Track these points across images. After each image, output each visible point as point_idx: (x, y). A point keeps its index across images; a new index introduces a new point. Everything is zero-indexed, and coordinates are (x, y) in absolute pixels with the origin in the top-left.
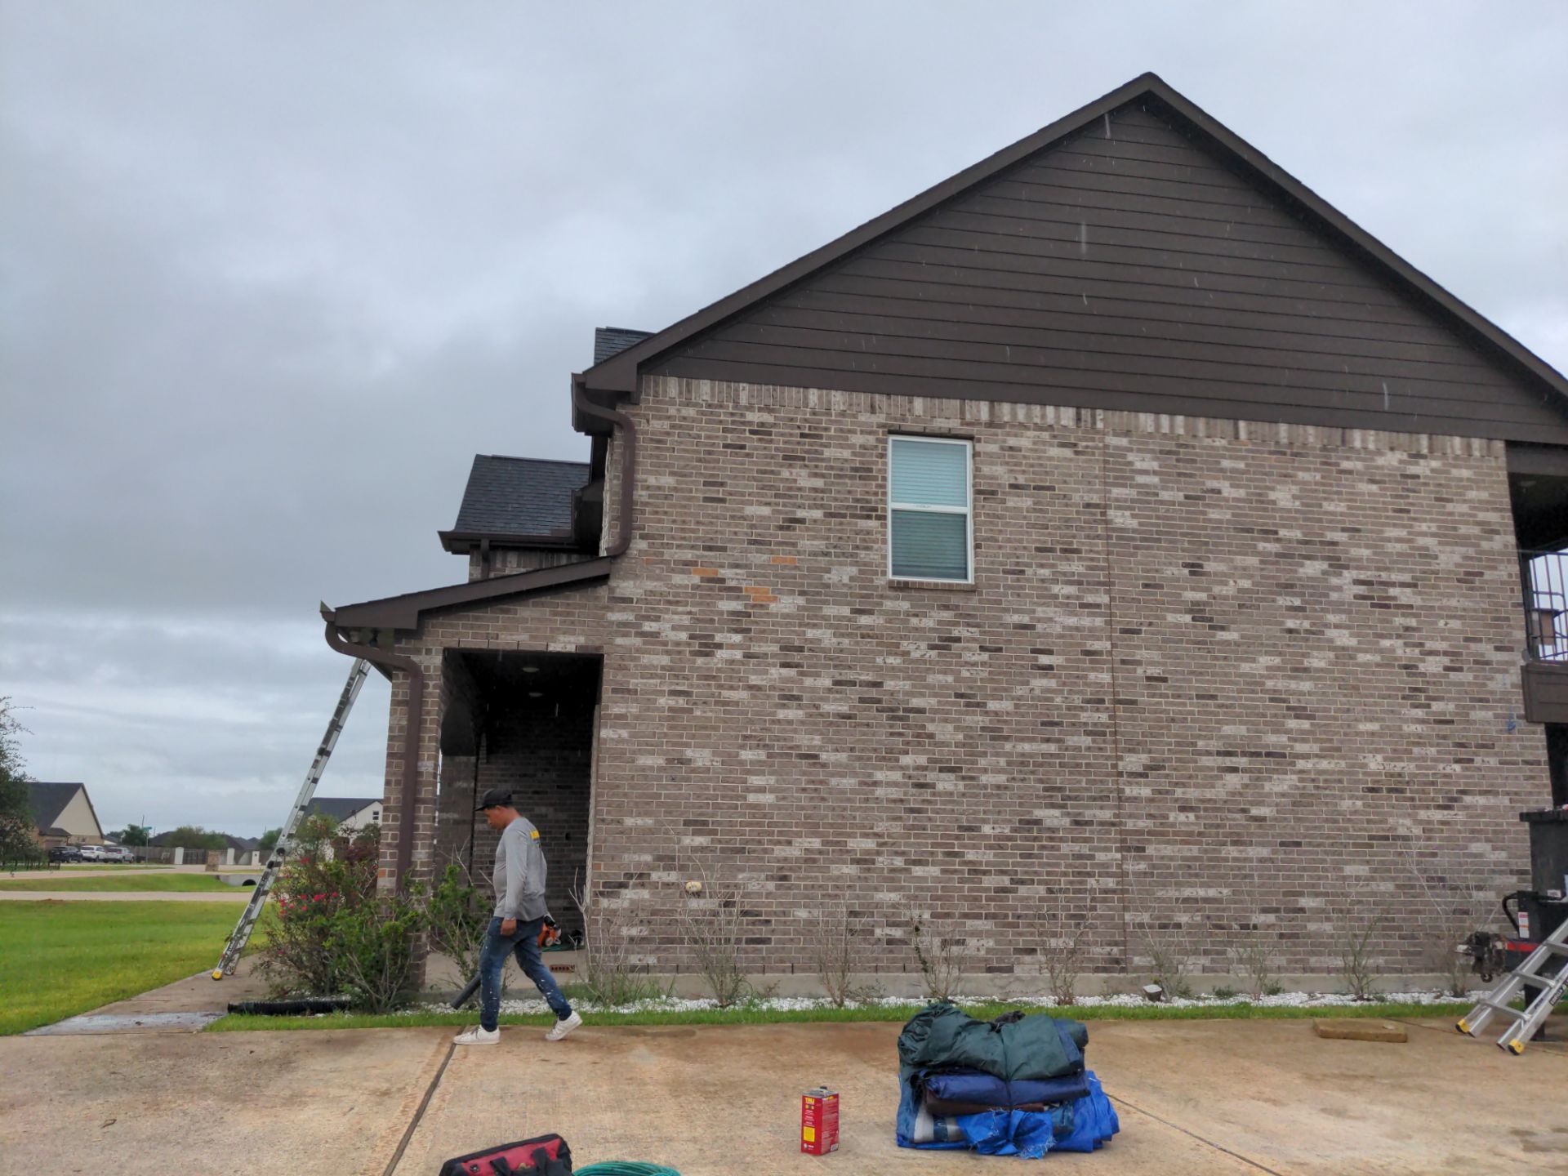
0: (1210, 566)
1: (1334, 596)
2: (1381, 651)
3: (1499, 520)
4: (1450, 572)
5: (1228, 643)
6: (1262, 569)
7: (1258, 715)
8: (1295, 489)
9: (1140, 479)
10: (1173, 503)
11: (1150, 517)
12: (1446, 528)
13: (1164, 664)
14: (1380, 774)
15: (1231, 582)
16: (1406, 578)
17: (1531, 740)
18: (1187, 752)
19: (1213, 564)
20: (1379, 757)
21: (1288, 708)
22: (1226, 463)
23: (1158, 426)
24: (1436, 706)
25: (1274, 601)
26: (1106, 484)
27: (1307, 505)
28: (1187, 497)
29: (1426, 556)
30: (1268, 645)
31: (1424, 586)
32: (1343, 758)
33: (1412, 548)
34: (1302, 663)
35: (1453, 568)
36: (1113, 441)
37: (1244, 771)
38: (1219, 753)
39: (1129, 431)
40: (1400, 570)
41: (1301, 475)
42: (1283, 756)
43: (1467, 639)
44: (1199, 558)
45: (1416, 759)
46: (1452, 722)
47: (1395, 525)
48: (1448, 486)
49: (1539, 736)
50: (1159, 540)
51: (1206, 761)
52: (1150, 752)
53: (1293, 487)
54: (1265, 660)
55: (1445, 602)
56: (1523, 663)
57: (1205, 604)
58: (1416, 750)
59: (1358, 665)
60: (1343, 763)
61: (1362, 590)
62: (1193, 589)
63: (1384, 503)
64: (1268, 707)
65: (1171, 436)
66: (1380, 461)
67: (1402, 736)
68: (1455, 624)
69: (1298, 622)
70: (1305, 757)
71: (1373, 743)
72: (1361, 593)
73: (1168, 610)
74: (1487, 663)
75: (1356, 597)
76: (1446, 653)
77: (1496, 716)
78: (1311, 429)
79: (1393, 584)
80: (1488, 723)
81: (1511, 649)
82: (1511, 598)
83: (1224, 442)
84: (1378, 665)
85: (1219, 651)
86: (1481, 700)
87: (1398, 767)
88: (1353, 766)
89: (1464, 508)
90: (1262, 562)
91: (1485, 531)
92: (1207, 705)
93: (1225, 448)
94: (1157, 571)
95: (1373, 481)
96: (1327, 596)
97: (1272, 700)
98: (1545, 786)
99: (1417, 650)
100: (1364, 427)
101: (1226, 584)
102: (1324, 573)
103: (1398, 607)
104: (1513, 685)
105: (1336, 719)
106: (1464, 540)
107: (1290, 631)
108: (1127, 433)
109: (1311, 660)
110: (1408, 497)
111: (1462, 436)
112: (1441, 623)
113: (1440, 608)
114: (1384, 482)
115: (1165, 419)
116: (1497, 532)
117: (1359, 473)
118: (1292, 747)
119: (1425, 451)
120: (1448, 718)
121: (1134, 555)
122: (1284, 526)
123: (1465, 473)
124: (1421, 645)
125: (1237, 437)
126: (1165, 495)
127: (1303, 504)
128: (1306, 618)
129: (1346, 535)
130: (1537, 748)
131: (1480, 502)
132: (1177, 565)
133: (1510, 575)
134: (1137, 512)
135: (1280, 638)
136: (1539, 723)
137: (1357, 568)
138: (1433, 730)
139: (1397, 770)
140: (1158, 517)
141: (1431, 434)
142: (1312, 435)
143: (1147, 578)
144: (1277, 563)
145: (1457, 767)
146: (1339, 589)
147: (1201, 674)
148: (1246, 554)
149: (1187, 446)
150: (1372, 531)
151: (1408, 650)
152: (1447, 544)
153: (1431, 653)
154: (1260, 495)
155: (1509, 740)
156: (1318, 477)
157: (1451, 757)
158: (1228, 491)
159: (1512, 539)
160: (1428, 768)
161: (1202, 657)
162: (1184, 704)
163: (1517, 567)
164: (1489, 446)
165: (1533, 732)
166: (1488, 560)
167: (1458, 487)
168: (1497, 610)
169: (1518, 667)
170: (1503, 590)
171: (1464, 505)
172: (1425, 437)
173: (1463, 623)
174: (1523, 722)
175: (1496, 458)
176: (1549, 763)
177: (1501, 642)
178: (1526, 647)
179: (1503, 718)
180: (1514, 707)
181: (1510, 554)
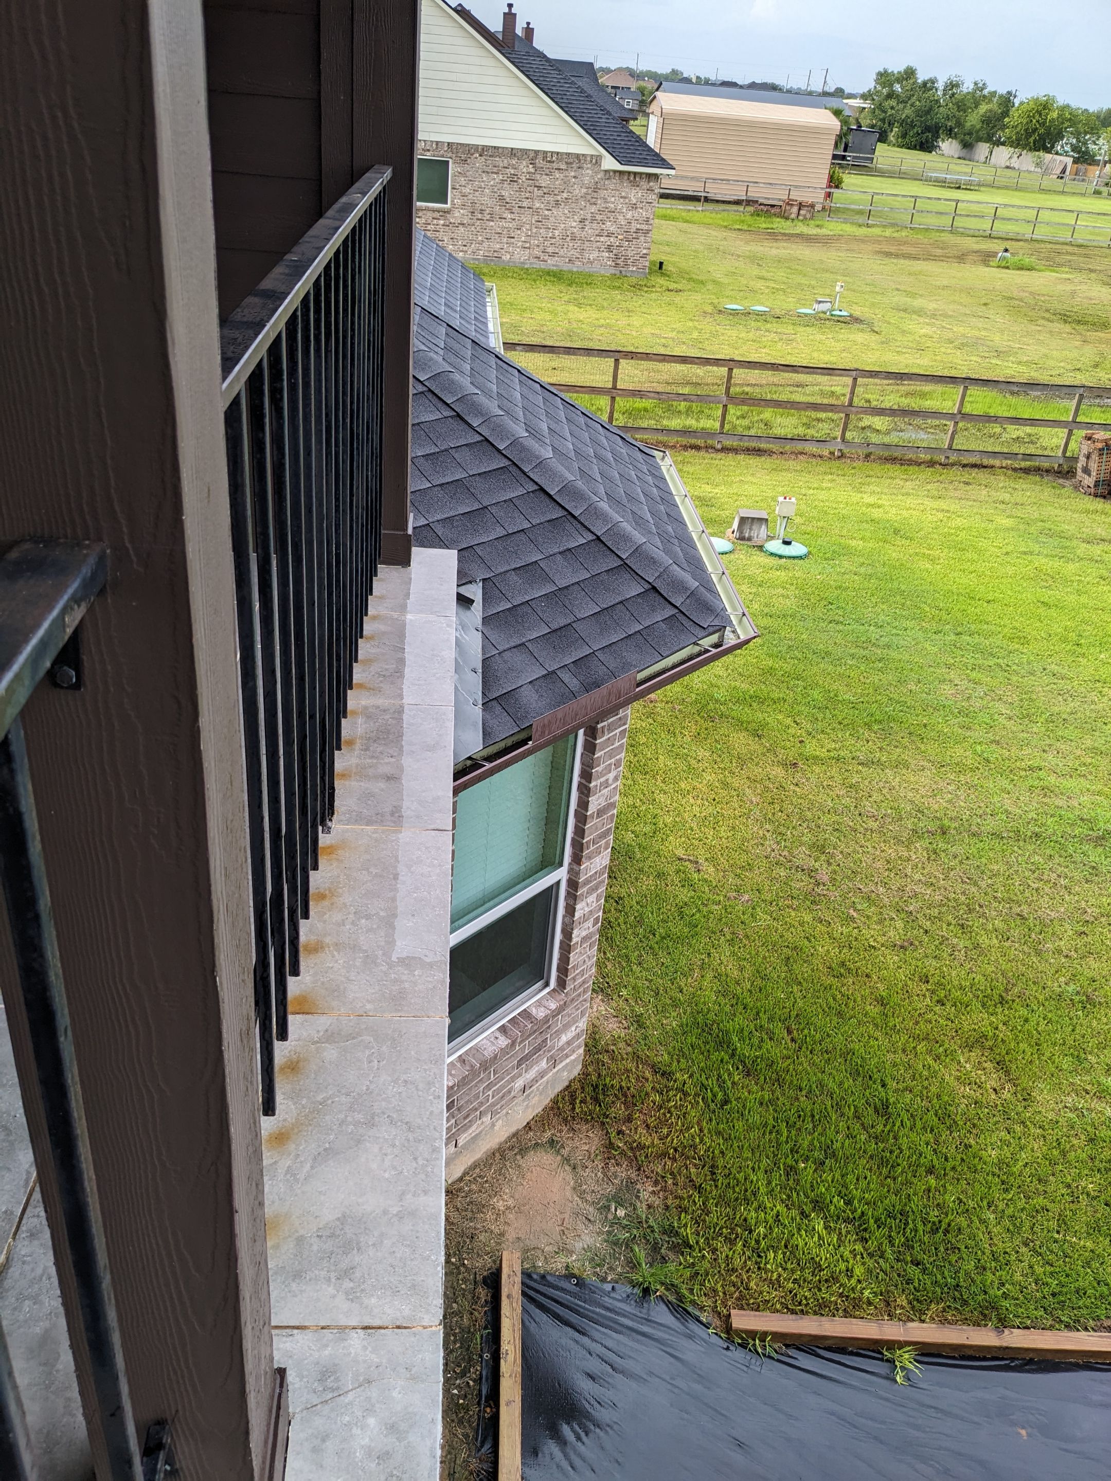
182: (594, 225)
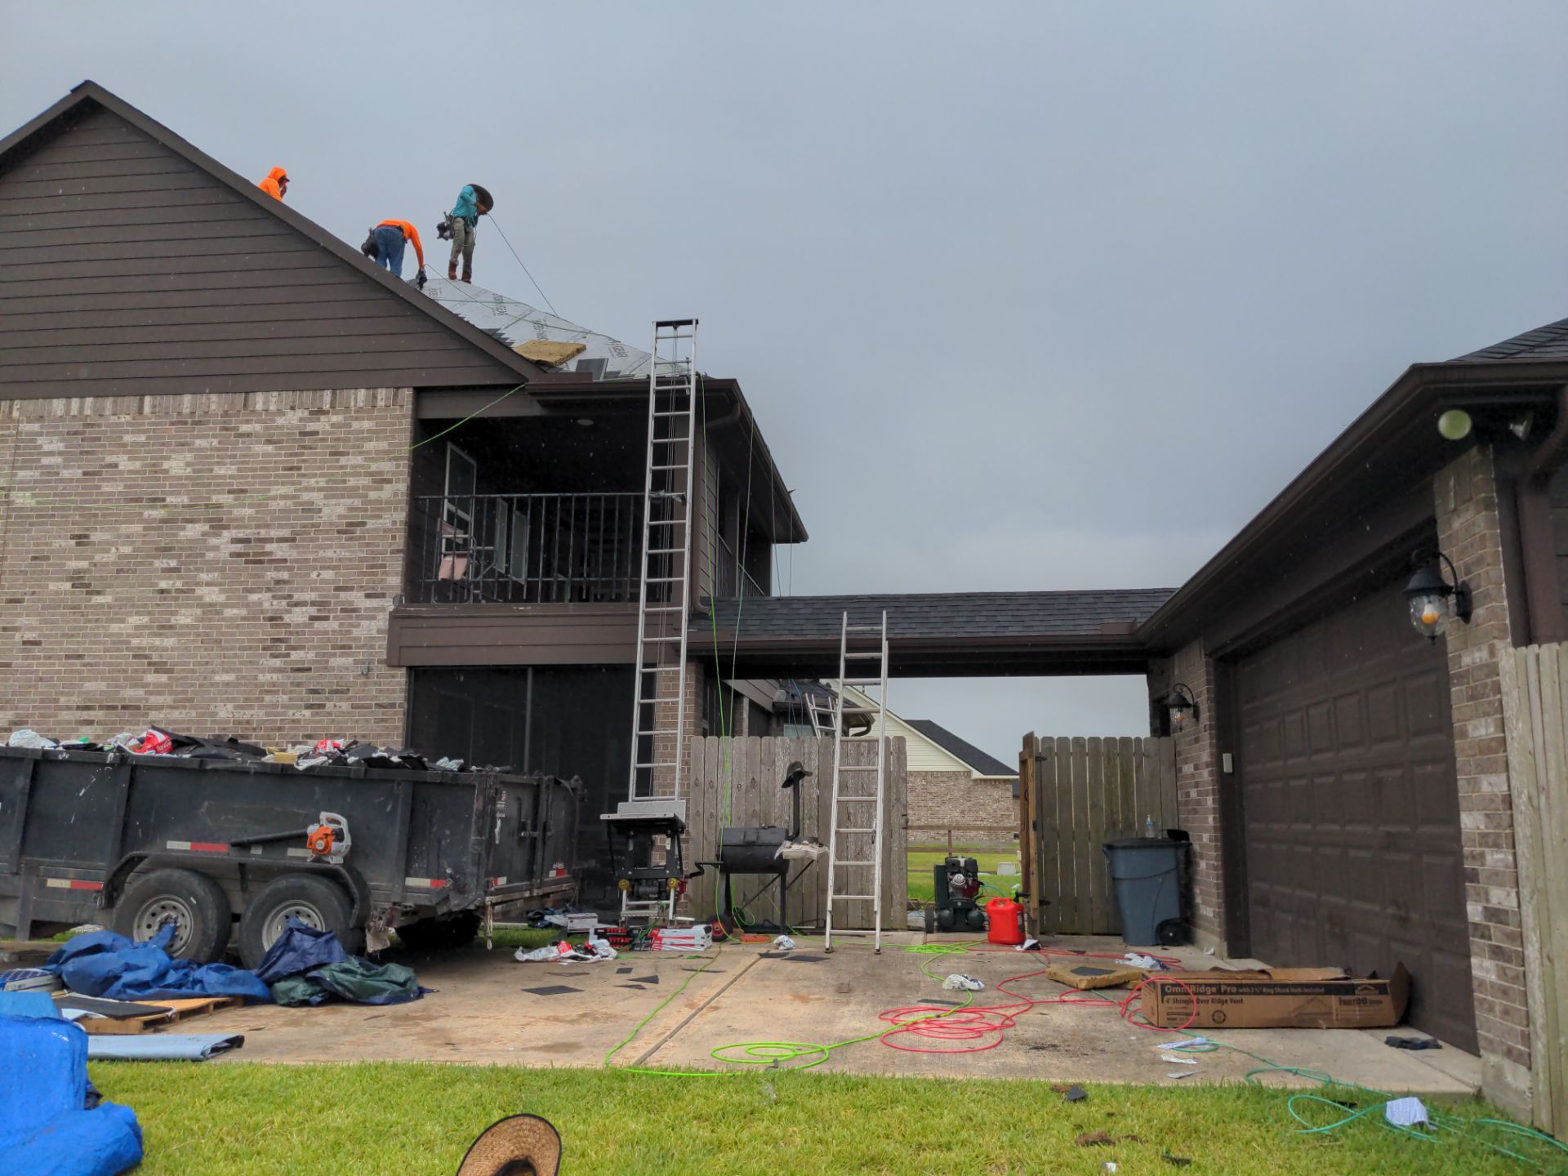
0: (95, 537)
1: (210, 555)
2: (248, 605)
3: (394, 469)
4: (331, 524)
5: (102, 606)
6: (145, 535)
7: (119, 671)
8: (189, 457)
9: (45, 461)
10: (71, 480)
11: (48, 495)
12: (334, 482)
13: (40, 629)
14: (228, 722)
15: (114, 550)
16: (285, 533)
17: (389, 684)
18: (50, 707)
19: (99, 534)
20: (230, 706)
21: (149, 664)
22: (128, 438)
23: (68, 410)
24: (295, 655)
25: (151, 564)
26: (13, 468)
27: (199, 471)
28: (85, 474)
29: (309, 510)
30: (138, 606)
31: (303, 540)
32: (194, 708)
33: (295, 504)
34: (169, 621)
35: (335, 519)
36: (26, 427)
37: (100, 723)
38: (78, 708)
39: (42, 417)
40: (280, 526)
41: (198, 442)
42: (138, 708)
43: (337, 589)
44: (87, 529)
45: (266, 707)
46: (309, 670)
47: (283, 483)
48: (346, 440)
49: (401, 677)
50: (53, 516)
51: (65, 715)
52: (17, 708)
53: (189, 455)
54: (134, 620)
55: (321, 554)
56: (392, 608)
57: (85, 571)
58: (267, 698)
59: (223, 619)
60: (193, 713)
61: (239, 548)
62: (77, 558)
63: (275, 462)
64: (129, 664)
65: (80, 416)
66: (280, 421)
67: (256, 686)
68: (328, 575)
69: (171, 582)
70: (159, 708)
71: (226, 692)
72: (237, 551)
73: (51, 579)
74: (354, 610)
75: (232, 555)
76: (313, 604)
77: (356, 662)
78: (214, 397)
79: (270, 540)
80: (347, 669)
81: (383, 596)
82: (391, 544)
83: (128, 418)
84: (244, 619)
85: (92, 614)
86: (343, 647)
87: (247, 714)
88: (203, 715)
89: (359, 460)
90: (145, 529)
91: (375, 481)
92: (73, 665)
93: (128, 424)
94: (46, 544)
95: (269, 442)
96: (203, 555)
97: (135, 657)
98: (396, 728)
99: (284, 602)
100: (267, 390)
101: (108, 551)
102: (204, 534)
103: (271, 561)
104: (379, 631)
105: (193, 671)
106: (353, 492)
107: (162, 591)
108: (41, 418)
109: (178, 618)
110: (303, 454)
111: (368, 388)
112: (314, 575)
113: (315, 560)
114: (281, 442)
115: (75, 402)
116: (389, 481)
117: (257, 435)
118: (147, 700)
119: (327, 407)
120: (306, 666)
121: (29, 531)
122: (172, 493)
123: (366, 425)
124: (290, 596)
125: (140, 411)
126: (66, 474)
127: (194, 471)
128: (179, 578)
129: (231, 496)
130: (394, 691)
131: (377, 452)
132: (65, 538)
133: (394, 523)
134: (37, 491)
135: (151, 599)
136: (400, 666)
137: (237, 527)
138: (289, 678)
139: (246, 718)
140: (55, 495)
141: (334, 390)
142: (214, 402)
143: (36, 551)
144: (161, 528)
145: (307, 713)
146: (216, 548)
147: (72, 636)
148: (132, 523)
149: (93, 425)
150: (259, 491)
151: (275, 602)
152: (333, 497)
153: (297, 604)
154: (154, 465)
155: (365, 684)
156: (215, 442)
157: (303, 703)
158: (125, 463)
159: (402, 486)
160: (277, 714)
161: (75, 621)
162: (54, 664)
163: (404, 514)
164: (396, 395)
165: (393, 677)
166: (374, 509)
167: (357, 439)
168: (374, 558)
169: (387, 613)
170: (384, 538)
171: (359, 458)
172: (329, 393)
173: (336, 573)
174: (383, 667)
175: (402, 406)
176: (406, 706)
177: (373, 588)
178: (399, 592)
179: (364, 663)
180: (376, 653)
181: (399, 502)
182: (971, 814)
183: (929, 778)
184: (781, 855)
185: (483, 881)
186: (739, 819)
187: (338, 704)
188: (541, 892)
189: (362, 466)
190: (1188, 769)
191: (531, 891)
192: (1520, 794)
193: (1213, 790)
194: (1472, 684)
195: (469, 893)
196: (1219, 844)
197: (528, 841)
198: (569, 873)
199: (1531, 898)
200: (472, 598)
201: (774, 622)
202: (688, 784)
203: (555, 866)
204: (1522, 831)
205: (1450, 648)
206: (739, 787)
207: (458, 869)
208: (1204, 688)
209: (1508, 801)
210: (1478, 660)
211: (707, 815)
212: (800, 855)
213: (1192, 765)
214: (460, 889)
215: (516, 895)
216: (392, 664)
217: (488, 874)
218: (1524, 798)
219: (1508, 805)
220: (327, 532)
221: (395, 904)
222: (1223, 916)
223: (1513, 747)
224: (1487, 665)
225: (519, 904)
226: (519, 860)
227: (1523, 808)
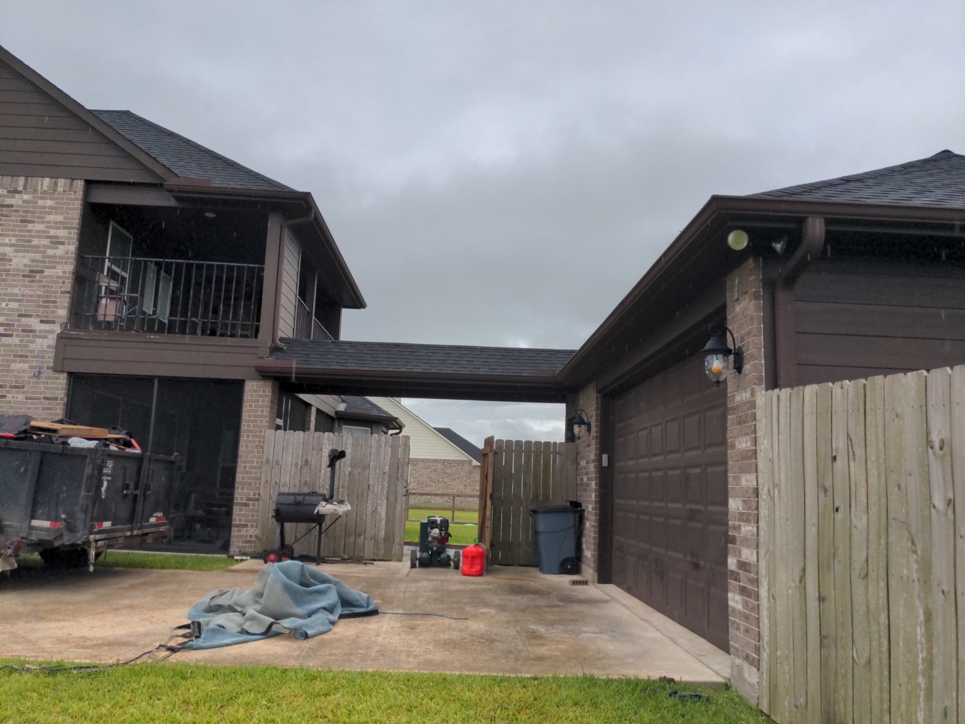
3: (67, 235)
4: (18, 270)
12: (23, 241)
17: (54, 383)
29: (3, 260)
35: (21, 267)
43: (20, 316)
48: (33, 212)
49: (63, 379)
55: (10, 290)
56: (59, 331)
68: (14, 305)
74: (31, 331)
77: (30, 367)
80: (24, 371)
81: (53, 322)
82: (61, 287)
86: (22, 356)
89: (41, 227)
91: (52, 243)
98: (57, 414)
104: (49, 347)
106: (36, 249)
111: (51, 178)
113: (4, 294)
116: (62, 243)
119: (20, 188)
123: (49, 203)
130: (57, 389)
131: (56, 223)
133: (64, 272)
136: (62, 372)
141: (27, 177)
152: (21, 251)
155: (36, 383)
159: (71, 248)
163: (72, 267)
164: (71, 185)
165: (57, 379)
166: (50, 262)
167: (41, 213)
168: (48, 296)
169: (56, 334)
170: (56, 282)
171: (42, 225)
172: (23, 178)
173: (19, 305)
174: (50, 371)
175: (75, 192)
176: (65, 399)
177: (47, 317)
178: (65, 321)
179: (36, 368)
180: (46, 361)
181: (69, 258)
183: (446, 464)
184: (318, 511)
185: (88, 524)
186: (295, 486)
187: (16, 396)
188: (140, 532)
189: (43, 232)
190: (583, 463)
191: (132, 531)
192: (763, 487)
193: (596, 477)
194: (740, 414)
195: (79, 532)
196: (598, 512)
197: (131, 497)
198: (167, 518)
199: (765, 556)
200: (118, 328)
201: (328, 357)
202: (262, 462)
203: (155, 515)
204: (763, 512)
205: (729, 390)
206: (296, 465)
207: (71, 515)
208: (594, 413)
209: (756, 492)
210: (744, 399)
211: (273, 483)
212: (331, 511)
213: (585, 461)
214: (71, 529)
215: (119, 534)
216: (57, 369)
217: (92, 519)
218: (766, 490)
219: (756, 495)
220: (15, 275)
221: (23, 538)
222: (596, 557)
223: (761, 456)
224: (750, 402)
225: (121, 540)
226: (123, 510)
227: (765, 497)
